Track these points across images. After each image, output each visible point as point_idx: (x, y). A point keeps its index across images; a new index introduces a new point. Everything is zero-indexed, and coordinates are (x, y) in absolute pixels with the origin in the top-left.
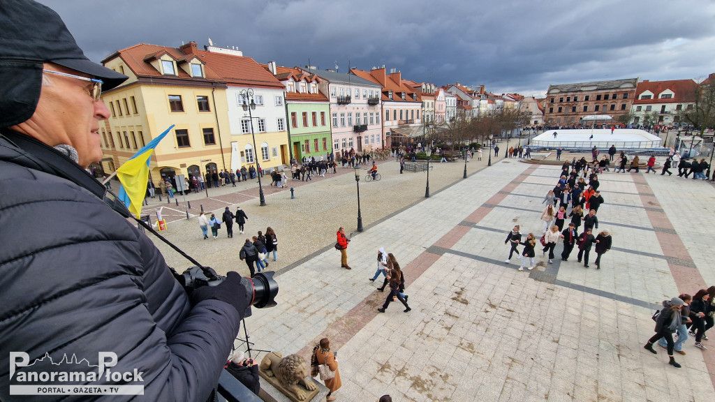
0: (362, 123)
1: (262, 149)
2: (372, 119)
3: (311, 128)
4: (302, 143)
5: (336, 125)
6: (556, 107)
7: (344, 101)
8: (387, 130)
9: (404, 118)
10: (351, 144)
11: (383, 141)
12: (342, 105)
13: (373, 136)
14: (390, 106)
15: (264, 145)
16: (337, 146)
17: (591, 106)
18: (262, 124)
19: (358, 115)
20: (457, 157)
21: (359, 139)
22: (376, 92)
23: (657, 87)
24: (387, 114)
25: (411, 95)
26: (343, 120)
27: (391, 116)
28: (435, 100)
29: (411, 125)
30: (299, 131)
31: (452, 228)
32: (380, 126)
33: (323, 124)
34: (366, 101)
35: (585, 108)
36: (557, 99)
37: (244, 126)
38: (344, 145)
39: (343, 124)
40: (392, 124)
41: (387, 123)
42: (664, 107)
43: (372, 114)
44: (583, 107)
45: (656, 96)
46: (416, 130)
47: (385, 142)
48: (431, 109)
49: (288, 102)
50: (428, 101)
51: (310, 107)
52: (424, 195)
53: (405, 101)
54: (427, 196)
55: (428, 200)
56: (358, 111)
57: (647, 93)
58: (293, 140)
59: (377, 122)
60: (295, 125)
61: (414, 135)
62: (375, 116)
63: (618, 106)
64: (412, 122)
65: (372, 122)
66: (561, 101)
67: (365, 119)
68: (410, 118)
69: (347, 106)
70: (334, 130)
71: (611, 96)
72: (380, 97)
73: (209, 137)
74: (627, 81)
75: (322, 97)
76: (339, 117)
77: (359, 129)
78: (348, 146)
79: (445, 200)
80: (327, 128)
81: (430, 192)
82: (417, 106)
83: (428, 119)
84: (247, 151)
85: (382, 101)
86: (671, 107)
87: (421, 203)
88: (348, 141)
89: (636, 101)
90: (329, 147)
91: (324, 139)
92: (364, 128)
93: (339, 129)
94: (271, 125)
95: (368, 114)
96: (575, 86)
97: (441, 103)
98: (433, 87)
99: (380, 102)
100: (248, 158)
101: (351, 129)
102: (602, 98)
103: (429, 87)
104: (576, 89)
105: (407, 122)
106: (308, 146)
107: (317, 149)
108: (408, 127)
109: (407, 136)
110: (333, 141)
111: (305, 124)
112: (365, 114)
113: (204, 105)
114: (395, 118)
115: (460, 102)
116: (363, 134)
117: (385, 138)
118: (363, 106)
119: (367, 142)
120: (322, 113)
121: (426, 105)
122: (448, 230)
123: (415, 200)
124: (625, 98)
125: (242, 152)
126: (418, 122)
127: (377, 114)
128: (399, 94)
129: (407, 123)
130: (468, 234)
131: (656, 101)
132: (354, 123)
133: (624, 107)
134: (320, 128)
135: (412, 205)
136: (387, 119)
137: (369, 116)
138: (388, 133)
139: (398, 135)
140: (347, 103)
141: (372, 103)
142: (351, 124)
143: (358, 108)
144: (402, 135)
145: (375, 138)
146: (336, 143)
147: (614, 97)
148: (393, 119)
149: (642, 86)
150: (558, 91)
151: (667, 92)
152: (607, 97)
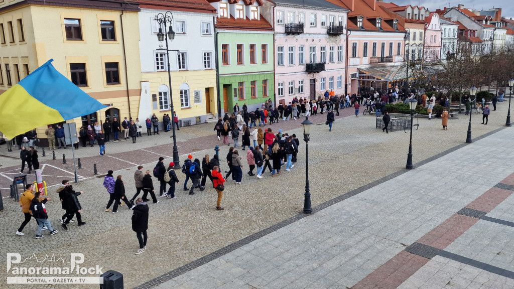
0: (318, 60)
1: (181, 92)
2: (332, 54)
3: (247, 67)
4: (235, 86)
5: (281, 63)
7: (295, 30)
8: (352, 71)
9: (378, 54)
10: (301, 90)
11: (346, 86)
12: (291, 36)
13: (332, 78)
14: (358, 37)
15: (184, 88)
16: (281, 91)
18: (183, 59)
19: (313, 49)
20: (456, 110)
21: (313, 82)
22: (340, 17)
24: (354, 48)
25: (390, 23)
26: (291, 57)
27: (360, 50)
28: (425, 29)
29: (388, 64)
30: (232, 69)
31: (447, 217)
32: (343, 65)
33: (264, 60)
34: (325, 31)
37: (159, 61)
38: (291, 90)
39: (291, 61)
40: (361, 63)
41: (352, 61)
43: (332, 48)
46: (396, 71)
47: (349, 87)
48: (418, 41)
49: (218, 30)
50: (414, 30)
51: (247, 38)
52: (405, 165)
53: (381, 30)
54: (409, 166)
55: (410, 172)
56: (313, 44)
58: (222, 82)
59: (340, 59)
60: (226, 62)
61: (391, 78)
62: (336, 51)
64: (389, 59)
65: (331, 59)
67: (323, 55)
68: (387, 54)
69: (297, 37)
70: (278, 70)
72: (345, 25)
73: (113, 74)
75: (264, 25)
76: (286, 53)
77: (313, 68)
78: (296, 91)
79: (436, 175)
80: (268, 67)
81: (414, 162)
82: (397, 38)
83: (413, 56)
84: (160, 94)
85: (348, 30)
87: (400, 177)
88: (297, 86)
90: (270, 93)
91: (265, 81)
92: (320, 67)
93: (286, 68)
94: (195, 61)
95: (327, 49)
97: (434, 33)
98: (422, 11)
99: (345, 31)
100: (161, 103)
101: (303, 68)
105: (382, 59)
106: (241, 91)
107: (253, 95)
108: (384, 67)
109: (382, 80)
110: (277, 85)
111: (240, 61)
112: (323, 48)
113: (108, 33)
114: (365, 55)
115: (463, 33)
116: (318, 76)
117: (349, 81)
118: (320, 37)
119: (322, 86)
120: (264, 47)
121: (411, 36)
122: (440, 220)
123: (391, 172)
125: (154, 96)
126: (398, 60)
127: (340, 48)
128: (373, 21)
129: (382, 61)
130: (472, 229)
132: (307, 60)
134: (259, 66)
135: (385, 179)
136: (354, 56)
137: (328, 51)
138: (354, 75)
139: (369, 77)
140: (299, 33)
141: (334, 32)
142: (302, 62)
143: (313, 40)
144: (374, 78)
145: (336, 81)
146: (280, 87)
148: (361, 55)
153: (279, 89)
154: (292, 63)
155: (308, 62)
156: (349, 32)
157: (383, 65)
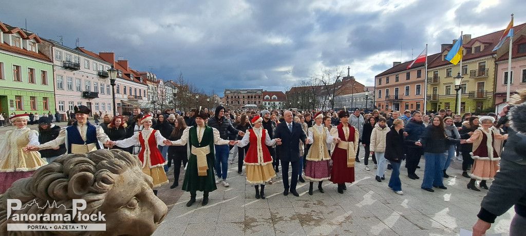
0: (93, 90)
2: (102, 89)
3: (26, 85)
4: (12, 97)
5: (60, 87)
6: (230, 101)
7: (72, 67)
8: (118, 101)
9: (133, 93)
12: (69, 70)
13: (104, 104)
14: (120, 82)
16: (62, 108)
17: (246, 101)
19: (88, 82)
21: (90, 104)
22: (106, 67)
23: (271, 94)
24: (118, 88)
25: (138, 79)
26: (70, 85)
27: (122, 90)
28: (157, 86)
29: (140, 101)
30: (7, 84)
32: (111, 96)
33: (44, 82)
34: (96, 73)
35: (244, 102)
36: (230, 96)
40: (123, 97)
41: (116, 95)
42: (274, 103)
43: (102, 85)
44: (242, 101)
45: (271, 98)
50: (152, 85)
53: (133, 81)
56: (88, 79)
57: (267, 96)
59: (108, 92)
62: (105, 87)
63: (257, 103)
64: (140, 97)
65: (102, 92)
66: (232, 98)
67: (96, 88)
68: (138, 95)
69: (75, 72)
70: (58, 92)
71: (254, 97)
74: (259, 90)
75: (43, 56)
76: (65, 81)
77: (89, 95)
80: (49, 88)
82: (143, 87)
86: (277, 103)
89: (264, 100)
91: (45, 99)
92: (94, 95)
93: (66, 92)
95: (99, 85)
96: (237, 90)
97: (162, 89)
98: (155, 77)
101: (80, 94)
102: (250, 97)
103: (152, 75)
104: (238, 92)
105: (136, 97)
107: (33, 108)
110: (57, 103)
111: (17, 78)
112: (95, 84)
114: (125, 93)
116: (93, 101)
117: (116, 107)
118: (94, 76)
119: (97, 108)
120: (43, 72)
121: (151, 88)
124: (259, 98)
126: (145, 99)
127: (108, 86)
128: (128, 75)
131: (271, 100)
133: (259, 102)
134: (39, 86)
136: (118, 93)
138: (119, 104)
139: (128, 106)
140: (76, 69)
141: (103, 75)
142: (80, 90)
143: (87, 77)
144: (132, 106)
145: (106, 105)
146: (61, 105)
147: (255, 97)
148: (123, 93)
149: (266, 93)
150: (229, 92)
151: (274, 96)
152: (252, 97)
153: (60, 106)
154: (71, 89)
155: (84, 90)
157: (137, 101)
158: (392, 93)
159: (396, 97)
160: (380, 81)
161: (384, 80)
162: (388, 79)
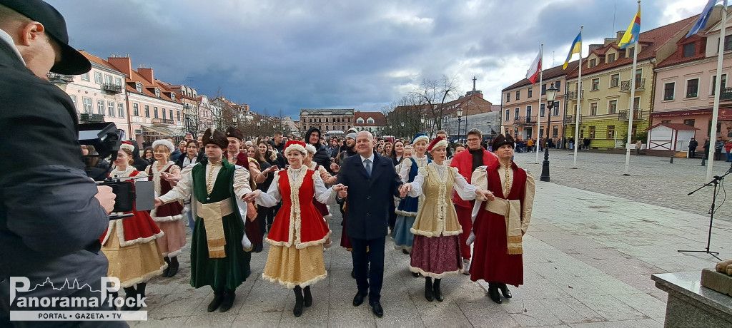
0: (95, 112)
2: (111, 110)
6: (307, 125)
8: (135, 127)
9: (160, 116)
14: (139, 100)
17: (331, 126)
19: (87, 101)
22: (118, 79)
23: (366, 116)
24: (136, 108)
25: (168, 95)
27: (142, 111)
28: (198, 105)
29: (171, 126)
32: (125, 121)
34: (99, 86)
35: (327, 127)
40: (144, 121)
41: (134, 119)
43: (110, 104)
44: (324, 126)
45: (365, 122)
46: (178, 132)
53: (160, 98)
56: (87, 96)
57: (360, 119)
59: (121, 115)
62: (116, 107)
63: (346, 127)
64: (171, 121)
65: (111, 114)
66: (310, 121)
67: (101, 108)
68: (168, 117)
71: (341, 120)
72: (123, 87)
74: (349, 110)
77: (90, 118)
82: (176, 107)
85: (127, 91)
86: (374, 129)
89: (356, 124)
92: (99, 119)
95: (106, 104)
96: (318, 111)
97: (205, 110)
98: (195, 92)
99: (123, 91)
102: (336, 120)
103: (189, 91)
104: (320, 113)
105: (165, 121)
112: (100, 102)
114: (148, 115)
117: (134, 136)
118: (96, 91)
124: (349, 121)
126: (179, 124)
127: (120, 105)
128: (152, 90)
129: (165, 123)
131: (366, 125)
133: (349, 127)
136: (136, 114)
137: (107, 107)
138: (138, 131)
139: (153, 133)
140: (67, 82)
141: (111, 90)
143: (86, 93)
144: (158, 134)
147: (343, 121)
148: (144, 115)
149: (358, 114)
150: (307, 113)
151: (370, 119)
152: (339, 121)
155: (83, 112)
156: (128, 94)
157: (166, 126)
158: (523, 113)
159: (529, 119)
160: (508, 97)
161: (513, 95)
162: (518, 94)
